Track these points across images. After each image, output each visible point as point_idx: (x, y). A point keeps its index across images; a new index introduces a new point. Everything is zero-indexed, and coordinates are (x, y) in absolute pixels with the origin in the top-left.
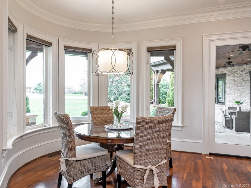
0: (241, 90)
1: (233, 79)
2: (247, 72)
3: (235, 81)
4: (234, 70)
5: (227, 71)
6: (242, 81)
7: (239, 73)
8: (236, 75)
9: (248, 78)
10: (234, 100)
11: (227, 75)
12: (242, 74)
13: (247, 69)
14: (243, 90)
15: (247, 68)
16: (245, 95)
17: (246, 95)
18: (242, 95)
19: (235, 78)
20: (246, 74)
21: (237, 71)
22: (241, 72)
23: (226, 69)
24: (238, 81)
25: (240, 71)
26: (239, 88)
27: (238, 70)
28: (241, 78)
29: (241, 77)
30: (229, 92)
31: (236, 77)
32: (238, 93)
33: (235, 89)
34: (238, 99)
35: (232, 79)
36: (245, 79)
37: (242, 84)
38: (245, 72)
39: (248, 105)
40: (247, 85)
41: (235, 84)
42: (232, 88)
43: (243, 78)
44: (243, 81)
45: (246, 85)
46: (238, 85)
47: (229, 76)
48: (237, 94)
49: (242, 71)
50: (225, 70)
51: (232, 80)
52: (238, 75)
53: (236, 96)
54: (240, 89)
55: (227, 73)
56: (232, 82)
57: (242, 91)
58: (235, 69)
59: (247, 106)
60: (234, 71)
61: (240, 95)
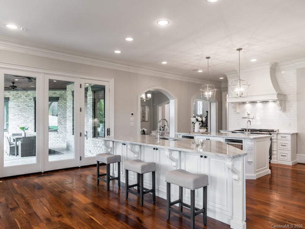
0: (25, 116)
1: (17, 104)
2: (31, 98)
3: (20, 106)
4: (18, 95)
5: (10, 95)
6: (26, 106)
7: (23, 98)
8: (20, 100)
9: (32, 103)
10: (18, 126)
11: (10, 99)
12: (26, 99)
13: (32, 95)
14: (28, 116)
15: (31, 93)
16: (29, 121)
17: (31, 120)
18: (26, 121)
19: (19, 102)
20: (30, 99)
21: (21, 96)
22: (25, 98)
23: (9, 92)
24: (22, 106)
25: (25, 96)
26: (24, 113)
27: (22, 95)
28: (26, 103)
29: (25, 102)
30: (12, 118)
31: (21, 102)
32: (22, 119)
33: (19, 115)
34: (23, 124)
35: (16, 104)
36: (29, 105)
37: (26, 109)
38: (29, 98)
39: (32, 130)
40: (32, 111)
41: (19, 109)
42: (16, 114)
43: (28, 103)
44: (28, 106)
45: (30, 110)
46: (23, 110)
47: (13, 101)
48: (21, 120)
49: (26, 96)
50: (8, 94)
51: (15, 105)
52: (22, 101)
53: (20, 122)
54: (24, 115)
55: (10, 97)
56: (16, 108)
57: (26, 116)
58: (19, 94)
59: (31, 132)
60: (18, 96)
61: (25, 121)
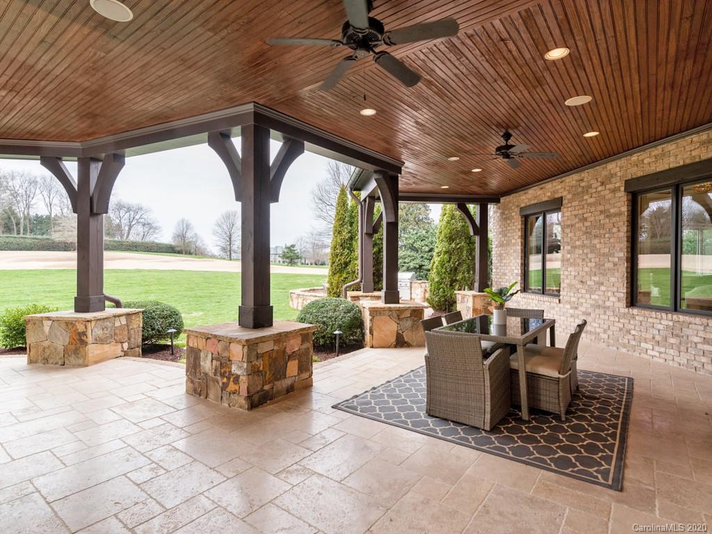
0: (600, 249)
1: (580, 212)
2: (617, 185)
3: (585, 219)
4: (583, 184)
5: (565, 188)
6: (602, 217)
7: (594, 191)
8: (587, 200)
9: (619, 204)
10: (582, 282)
11: (564, 202)
12: (602, 193)
13: (619, 174)
14: (606, 250)
15: (618, 169)
16: (610, 265)
17: (615, 265)
18: (604, 265)
19: (583, 208)
20: (614, 191)
21: (590, 186)
22: (600, 189)
23: (562, 182)
24: (592, 219)
25: (599, 184)
26: (596, 241)
27: (592, 182)
28: (601, 208)
29: (600, 204)
30: (569, 256)
31: (589, 205)
32: (592, 260)
33: (583, 246)
34: (593, 278)
35: (576, 212)
36: (612, 211)
37: (603, 227)
38: (611, 186)
39: (619, 300)
40: (619, 231)
41: (584, 229)
42: (578, 243)
43: (607, 207)
44: (607, 216)
45: (615, 230)
46: (594, 232)
47: (569, 205)
48: (589, 264)
49: (602, 184)
50: (560, 187)
51: (576, 216)
52: (592, 200)
53: (587, 269)
54: (598, 246)
55: (564, 194)
56: (577, 225)
57: (602, 251)
58: (585, 180)
59: (617, 304)
60: (583, 187)
61: (599, 266)
